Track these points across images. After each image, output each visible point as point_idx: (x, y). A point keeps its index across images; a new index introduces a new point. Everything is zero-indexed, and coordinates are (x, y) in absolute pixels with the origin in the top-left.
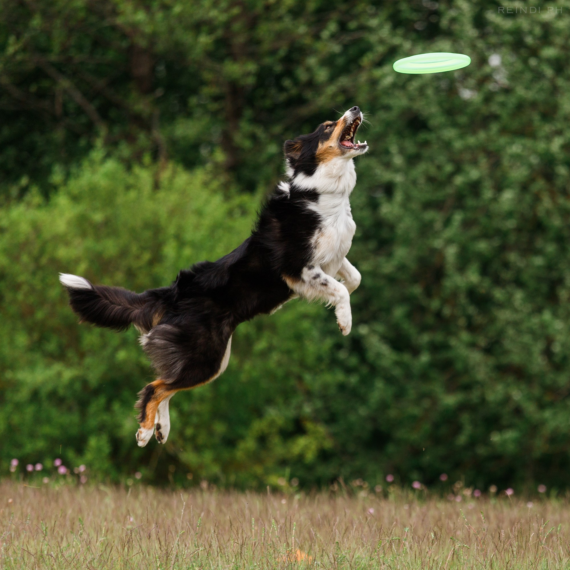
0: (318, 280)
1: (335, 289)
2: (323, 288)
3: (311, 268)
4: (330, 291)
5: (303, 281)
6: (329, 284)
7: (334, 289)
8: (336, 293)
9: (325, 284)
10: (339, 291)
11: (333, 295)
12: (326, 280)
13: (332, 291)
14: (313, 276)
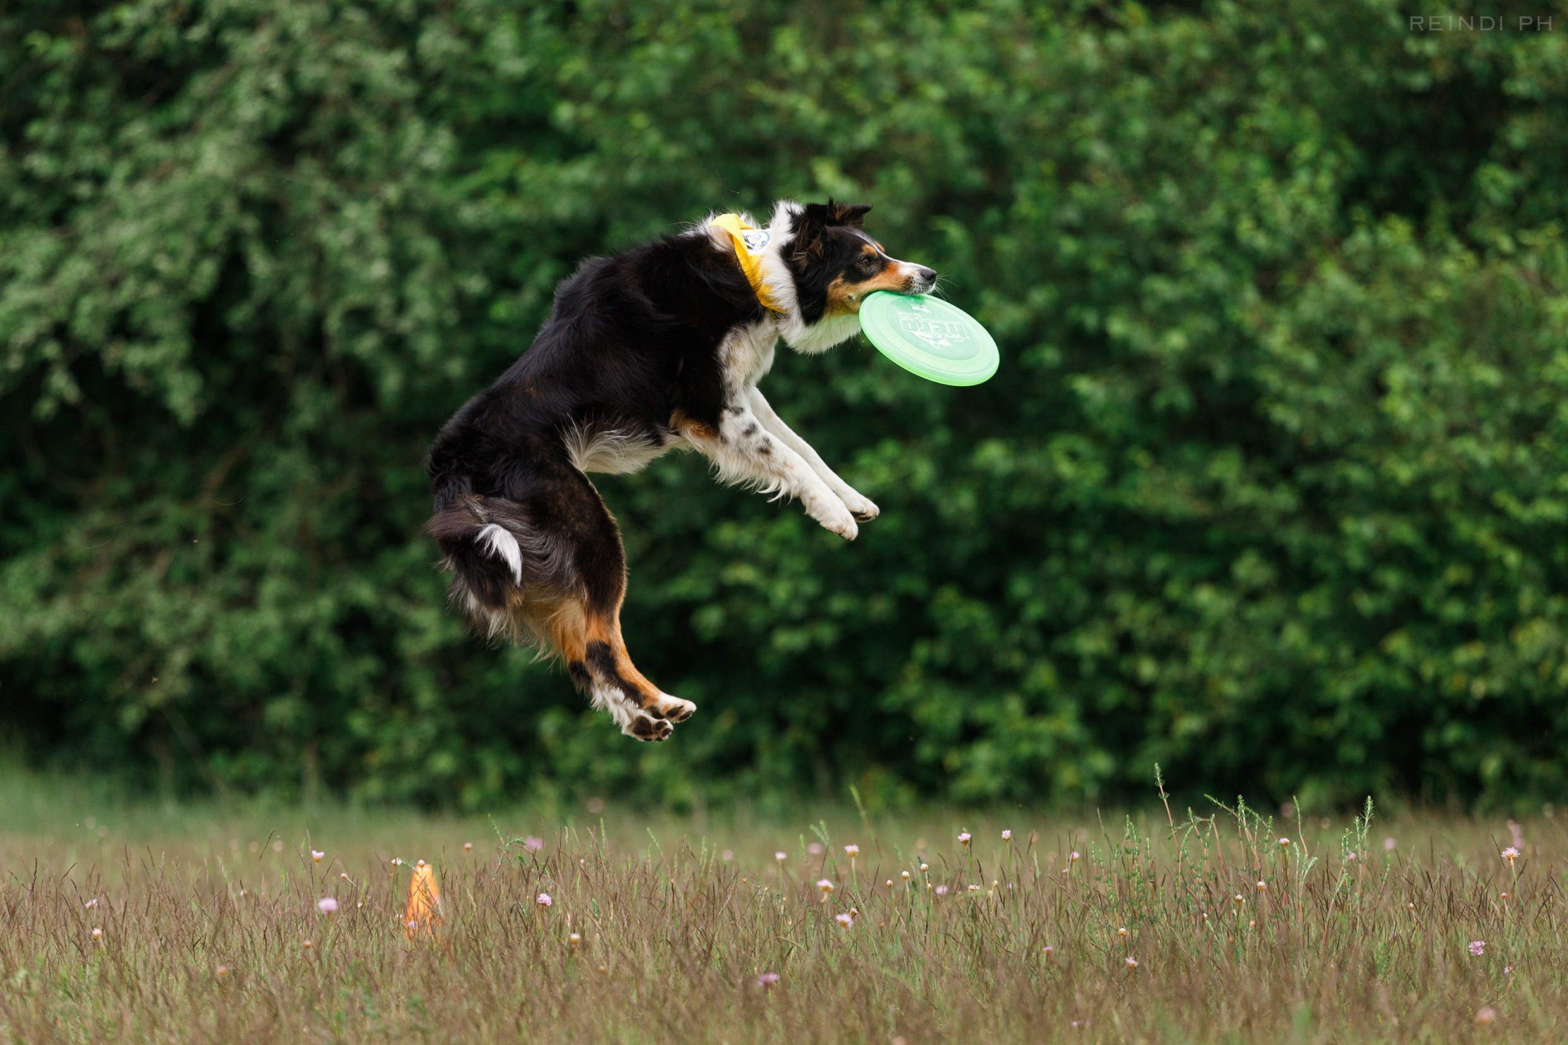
0: (754, 438)
1: (784, 463)
2: (762, 459)
3: (738, 411)
4: (774, 466)
5: (724, 441)
6: (773, 451)
7: (782, 461)
8: (788, 471)
9: (765, 451)
10: (792, 468)
11: (781, 475)
12: (767, 441)
13: (780, 468)
14: (744, 428)
